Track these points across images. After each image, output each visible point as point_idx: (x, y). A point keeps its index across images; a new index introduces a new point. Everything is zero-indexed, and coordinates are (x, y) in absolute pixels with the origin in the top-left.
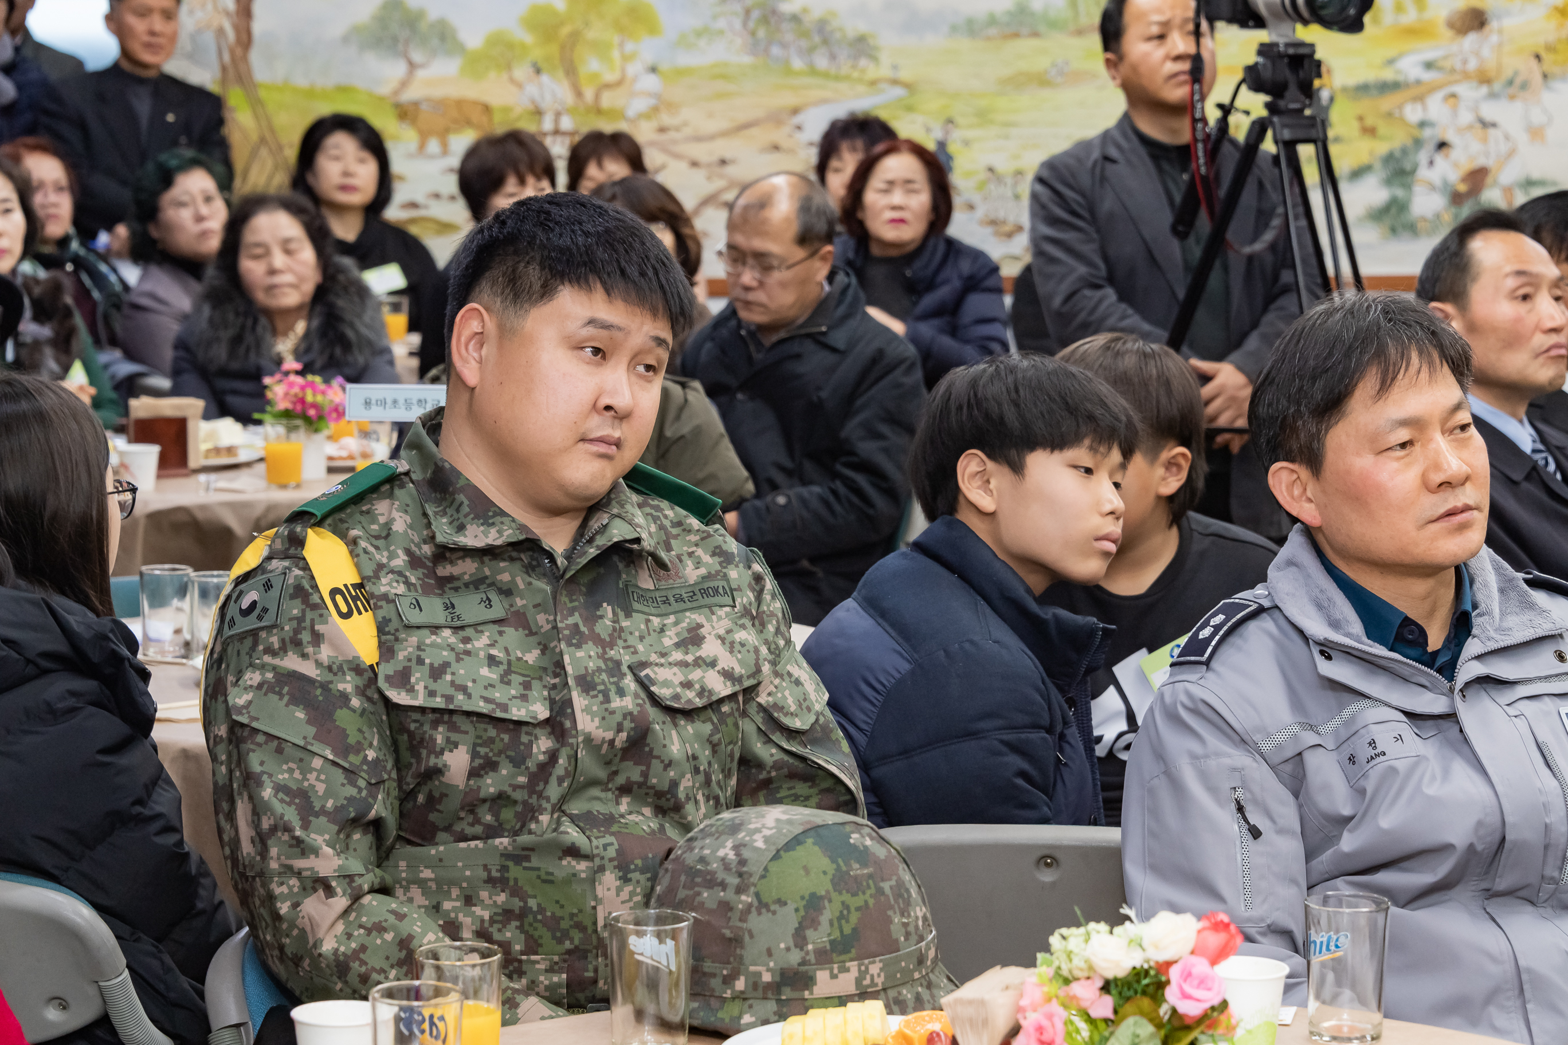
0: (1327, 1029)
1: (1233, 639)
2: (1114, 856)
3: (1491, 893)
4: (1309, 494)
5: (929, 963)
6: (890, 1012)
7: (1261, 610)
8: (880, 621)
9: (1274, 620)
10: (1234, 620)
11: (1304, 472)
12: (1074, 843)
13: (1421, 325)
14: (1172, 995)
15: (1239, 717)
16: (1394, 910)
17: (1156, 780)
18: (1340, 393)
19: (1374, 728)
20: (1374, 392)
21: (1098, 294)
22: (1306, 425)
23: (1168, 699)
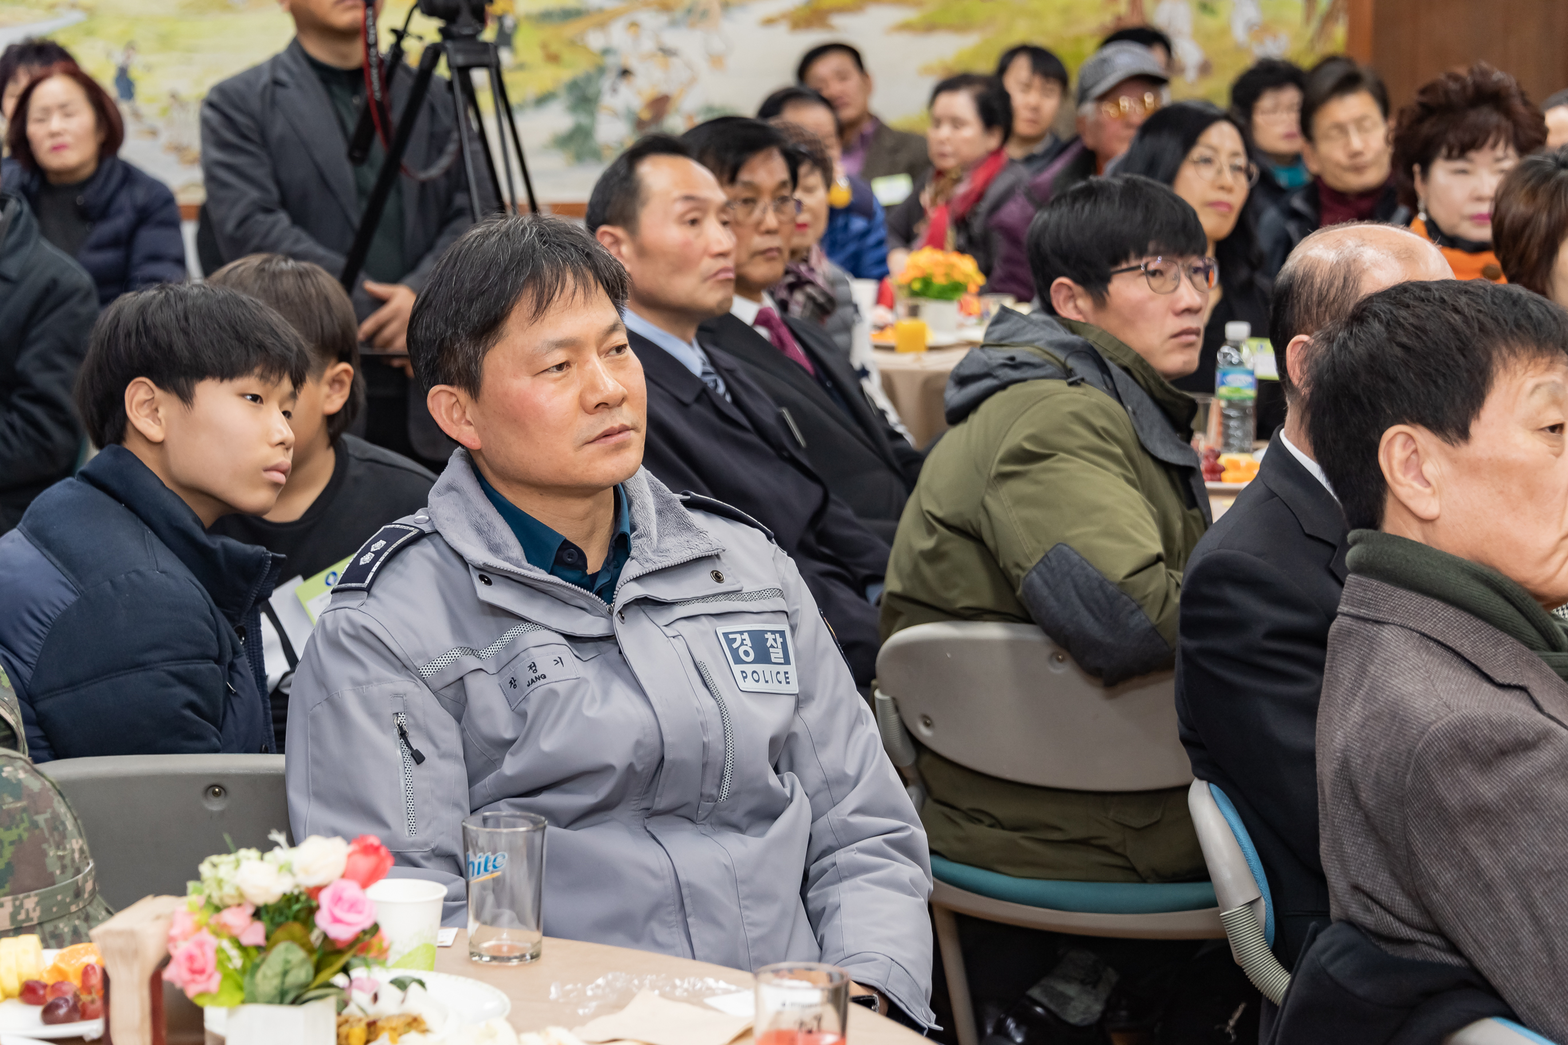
0: (488, 949)
1: (395, 565)
2: (278, 782)
3: (651, 811)
4: (468, 417)
5: (86, 896)
6: (46, 946)
7: (421, 536)
8: (45, 551)
9: (435, 546)
10: (394, 546)
11: (462, 395)
12: (241, 772)
13: (575, 247)
14: (322, 920)
15: (399, 642)
16: (551, 829)
17: (318, 708)
18: (496, 315)
19: (533, 651)
20: (530, 315)
21: (270, 219)
22: (464, 348)
23: (329, 626)
